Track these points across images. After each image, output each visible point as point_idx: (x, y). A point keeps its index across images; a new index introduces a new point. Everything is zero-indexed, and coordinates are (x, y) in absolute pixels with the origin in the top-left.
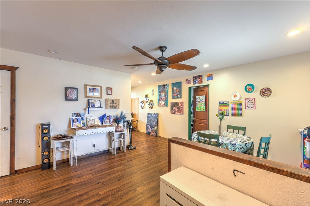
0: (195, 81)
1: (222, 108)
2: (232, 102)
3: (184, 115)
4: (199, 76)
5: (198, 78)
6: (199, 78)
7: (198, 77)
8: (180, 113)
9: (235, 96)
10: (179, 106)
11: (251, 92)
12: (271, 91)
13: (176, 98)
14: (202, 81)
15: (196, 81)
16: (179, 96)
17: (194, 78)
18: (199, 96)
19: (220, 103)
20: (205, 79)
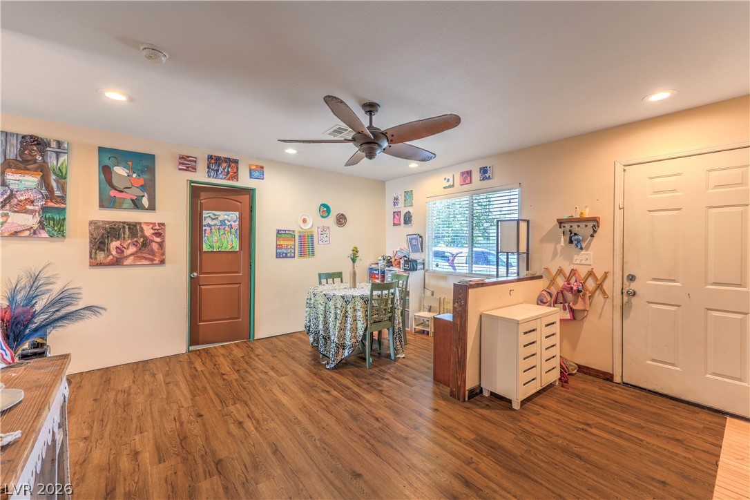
0: (213, 170)
1: (282, 243)
2: (299, 232)
3: (168, 265)
4: (229, 159)
5: (224, 165)
6: (229, 166)
7: (226, 162)
8: (152, 260)
9: (304, 221)
10: (143, 236)
11: (325, 217)
12: (345, 219)
13: (125, 206)
14: (238, 175)
15: (217, 171)
16: (145, 202)
17: (213, 161)
18: (216, 213)
19: (278, 232)
20: (243, 173)
